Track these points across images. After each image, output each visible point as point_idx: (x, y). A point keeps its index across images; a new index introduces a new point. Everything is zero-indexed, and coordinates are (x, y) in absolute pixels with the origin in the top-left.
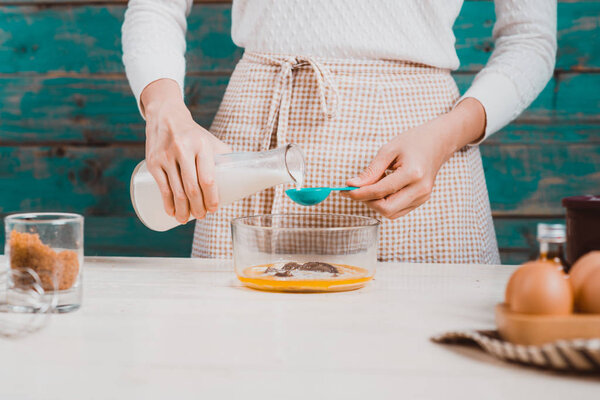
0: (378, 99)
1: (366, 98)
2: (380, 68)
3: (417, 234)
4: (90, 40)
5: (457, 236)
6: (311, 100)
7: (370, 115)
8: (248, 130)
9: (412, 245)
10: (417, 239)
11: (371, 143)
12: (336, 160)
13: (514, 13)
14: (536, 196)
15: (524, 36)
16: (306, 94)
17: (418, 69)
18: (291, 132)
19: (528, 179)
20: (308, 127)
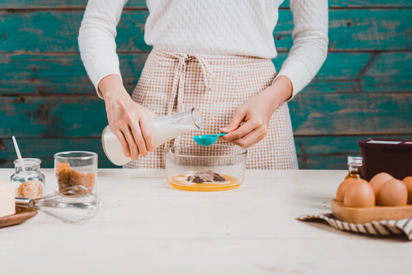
0: (235, 78)
1: (228, 77)
2: (235, 60)
3: (257, 153)
4: (40, 32)
5: (279, 154)
6: (197, 79)
7: (231, 87)
8: (159, 96)
9: (254, 160)
10: (257, 156)
11: (231, 103)
12: (212, 114)
13: (305, 25)
14: (307, 123)
15: (311, 37)
16: (194, 76)
17: (256, 60)
18: (186, 97)
19: (302, 114)
20: (196, 95)
